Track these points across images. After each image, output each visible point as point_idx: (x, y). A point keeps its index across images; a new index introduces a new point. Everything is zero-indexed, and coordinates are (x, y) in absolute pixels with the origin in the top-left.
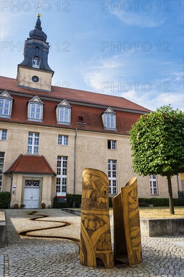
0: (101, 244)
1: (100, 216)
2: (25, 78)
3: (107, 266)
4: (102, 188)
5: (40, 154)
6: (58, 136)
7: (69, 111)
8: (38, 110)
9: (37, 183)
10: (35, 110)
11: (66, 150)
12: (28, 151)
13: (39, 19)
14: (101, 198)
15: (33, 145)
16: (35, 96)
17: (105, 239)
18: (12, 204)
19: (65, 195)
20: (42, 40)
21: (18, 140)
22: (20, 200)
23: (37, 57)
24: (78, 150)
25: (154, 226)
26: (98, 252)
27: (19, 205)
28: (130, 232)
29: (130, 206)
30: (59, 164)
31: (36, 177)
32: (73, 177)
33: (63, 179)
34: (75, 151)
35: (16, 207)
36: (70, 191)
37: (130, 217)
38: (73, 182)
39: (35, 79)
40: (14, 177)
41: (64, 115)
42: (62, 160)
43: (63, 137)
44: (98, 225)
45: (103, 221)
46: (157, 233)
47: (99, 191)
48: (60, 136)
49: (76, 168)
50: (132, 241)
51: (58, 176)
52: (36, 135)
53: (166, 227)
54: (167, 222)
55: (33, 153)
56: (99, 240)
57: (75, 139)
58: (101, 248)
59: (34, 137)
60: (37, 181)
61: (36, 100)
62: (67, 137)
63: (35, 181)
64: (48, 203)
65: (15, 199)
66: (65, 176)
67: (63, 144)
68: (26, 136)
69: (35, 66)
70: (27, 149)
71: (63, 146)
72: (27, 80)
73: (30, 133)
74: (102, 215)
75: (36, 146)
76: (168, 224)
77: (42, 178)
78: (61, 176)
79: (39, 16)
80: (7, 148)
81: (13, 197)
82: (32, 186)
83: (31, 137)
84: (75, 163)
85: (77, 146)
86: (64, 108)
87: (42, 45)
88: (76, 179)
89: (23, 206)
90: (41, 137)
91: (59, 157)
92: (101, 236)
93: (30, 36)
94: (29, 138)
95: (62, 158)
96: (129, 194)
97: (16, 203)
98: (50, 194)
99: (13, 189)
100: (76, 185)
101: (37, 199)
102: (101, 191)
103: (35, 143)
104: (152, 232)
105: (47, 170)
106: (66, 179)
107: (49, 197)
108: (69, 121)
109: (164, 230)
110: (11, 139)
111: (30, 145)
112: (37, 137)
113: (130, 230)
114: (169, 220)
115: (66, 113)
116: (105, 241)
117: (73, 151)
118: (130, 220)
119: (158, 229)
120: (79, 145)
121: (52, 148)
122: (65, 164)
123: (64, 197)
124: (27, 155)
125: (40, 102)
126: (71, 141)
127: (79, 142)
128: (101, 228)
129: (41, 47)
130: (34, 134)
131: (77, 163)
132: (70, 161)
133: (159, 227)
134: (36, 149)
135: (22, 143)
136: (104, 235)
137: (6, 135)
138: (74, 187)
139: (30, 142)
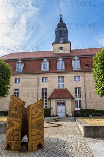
0: (10, 136)
1: (11, 121)
2: (56, 49)
3: (12, 149)
4: (14, 105)
5: (65, 87)
6: (74, 77)
7: (79, 62)
8: (62, 65)
9: (64, 104)
10: (61, 65)
11: (80, 84)
12: (59, 86)
13: (61, 17)
14: (13, 111)
15: (61, 83)
16: (60, 57)
17: (12, 134)
18: (51, 114)
19: (80, 110)
20: (63, 27)
21: (53, 81)
22: (55, 112)
23: (62, 37)
24: (86, 83)
25: (88, 130)
26: (8, 141)
27: (55, 115)
28: (31, 132)
29: (33, 116)
30: (76, 92)
31: (63, 100)
32: (85, 99)
33: (79, 100)
34: (85, 84)
35: (53, 116)
36: (83, 107)
37: (32, 123)
38: (85, 102)
39: (61, 48)
40: (52, 101)
41: (76, 64)
42: (78, 90)
43: (77, 77)
44: (10, 126)
45: (12, 124)
46: (90, 135)
47: (12, 107)
48: (75, 77)
49: (86, 94)
50: (32, 137)
51: (76, 99)
52: (62, 78)
53: (98, 131)
54: (99, 128)
55: (61, 87)
56: (9, 135)
57: (84, 77)
58: (10, 139)
59: (61, 79)
60: (63, 102)
61: (61, 59)
62: (79, 76)
63: (62, 102)
64: (70, 114)
65: (53, 112)
66: (80, 99)
67: (77, 81)
68: (57, 79)
69: (61, 42)
70: (58, 86)
71: (77, 82)
72: (57, 50)
73: (59, 77)
74: (13, 120)
75: (63, 83)
76: (100, 129)
77: (66, 101)
78: (78, 99)
79: (61, 16)
80: (48, 86)
81: (52, 110)
82: (61, 105)
83: (59, 79)
84: (85, 91)
85: (86, 81)
86: (76, 61)
87: (63, 30)
88: (87, 100)
89: (57, 116)
90: (64, 79)
91: (76, 88)
92: (11, 132)
93: (57, 27)
94: (59, 80)
95: (78, 89)
96: (33, 109)
97: (53, 114)
98: (70, 109)
99: (51, 107)
100: (87, 104)
101: (64, 112)
102: (13, 107)
103: (62, 82)
104: (86, 134)
105: (68, 96)
106: (81, 100)
107: (70, 111)
108: (79, 67)
109: (97, 133)
110: (50, 81)
111: (59, 84)
112: (62, 79)
113: (31, 130)
114: (101, 127)
115: (78, 63)
116: (12, 135)
117: (84, 84)
118: (31, 124)
119: (92, 132)
120: (87, 80)
121: (71, 83)
122: (79, 92)
123: (79, 111)
124: (58, 89)
125: (63, 60)
126: (82, 79)
127: (86, 79)
128: (11, 127)
129: (63, 31)
130: (61, 78)
131: (87, 91)
132: (82, 90)
133: (92, 131)
134: (63, 85)
135: (55, 83)
136: (12, 132)
137: (47, 80)
138: (86, 105)
139: (59, 82)
